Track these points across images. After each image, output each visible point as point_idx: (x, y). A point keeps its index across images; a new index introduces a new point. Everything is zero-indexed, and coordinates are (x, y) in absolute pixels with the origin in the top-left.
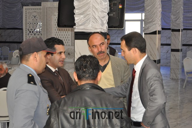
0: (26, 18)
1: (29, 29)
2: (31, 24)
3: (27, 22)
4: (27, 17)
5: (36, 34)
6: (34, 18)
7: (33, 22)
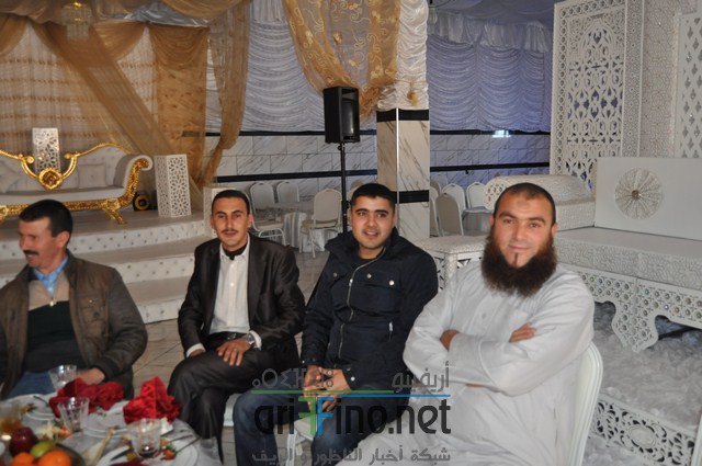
0: (563, 48)
1: (573, 94)
2: (583, 69)
3: (567, 65)
4: (569, 46)
5: (600, 110)
6: (593, 42)
7: (589, 62)
